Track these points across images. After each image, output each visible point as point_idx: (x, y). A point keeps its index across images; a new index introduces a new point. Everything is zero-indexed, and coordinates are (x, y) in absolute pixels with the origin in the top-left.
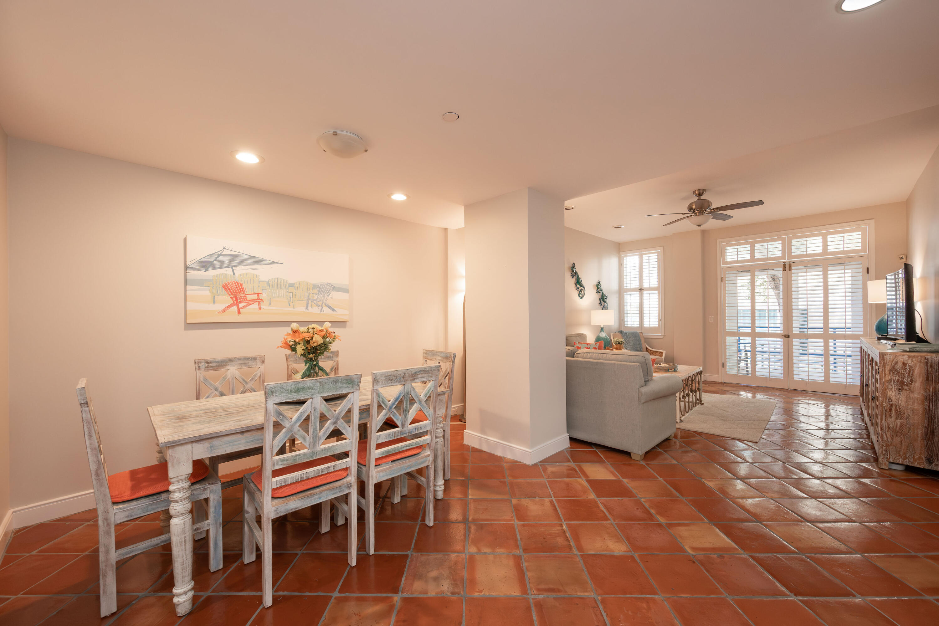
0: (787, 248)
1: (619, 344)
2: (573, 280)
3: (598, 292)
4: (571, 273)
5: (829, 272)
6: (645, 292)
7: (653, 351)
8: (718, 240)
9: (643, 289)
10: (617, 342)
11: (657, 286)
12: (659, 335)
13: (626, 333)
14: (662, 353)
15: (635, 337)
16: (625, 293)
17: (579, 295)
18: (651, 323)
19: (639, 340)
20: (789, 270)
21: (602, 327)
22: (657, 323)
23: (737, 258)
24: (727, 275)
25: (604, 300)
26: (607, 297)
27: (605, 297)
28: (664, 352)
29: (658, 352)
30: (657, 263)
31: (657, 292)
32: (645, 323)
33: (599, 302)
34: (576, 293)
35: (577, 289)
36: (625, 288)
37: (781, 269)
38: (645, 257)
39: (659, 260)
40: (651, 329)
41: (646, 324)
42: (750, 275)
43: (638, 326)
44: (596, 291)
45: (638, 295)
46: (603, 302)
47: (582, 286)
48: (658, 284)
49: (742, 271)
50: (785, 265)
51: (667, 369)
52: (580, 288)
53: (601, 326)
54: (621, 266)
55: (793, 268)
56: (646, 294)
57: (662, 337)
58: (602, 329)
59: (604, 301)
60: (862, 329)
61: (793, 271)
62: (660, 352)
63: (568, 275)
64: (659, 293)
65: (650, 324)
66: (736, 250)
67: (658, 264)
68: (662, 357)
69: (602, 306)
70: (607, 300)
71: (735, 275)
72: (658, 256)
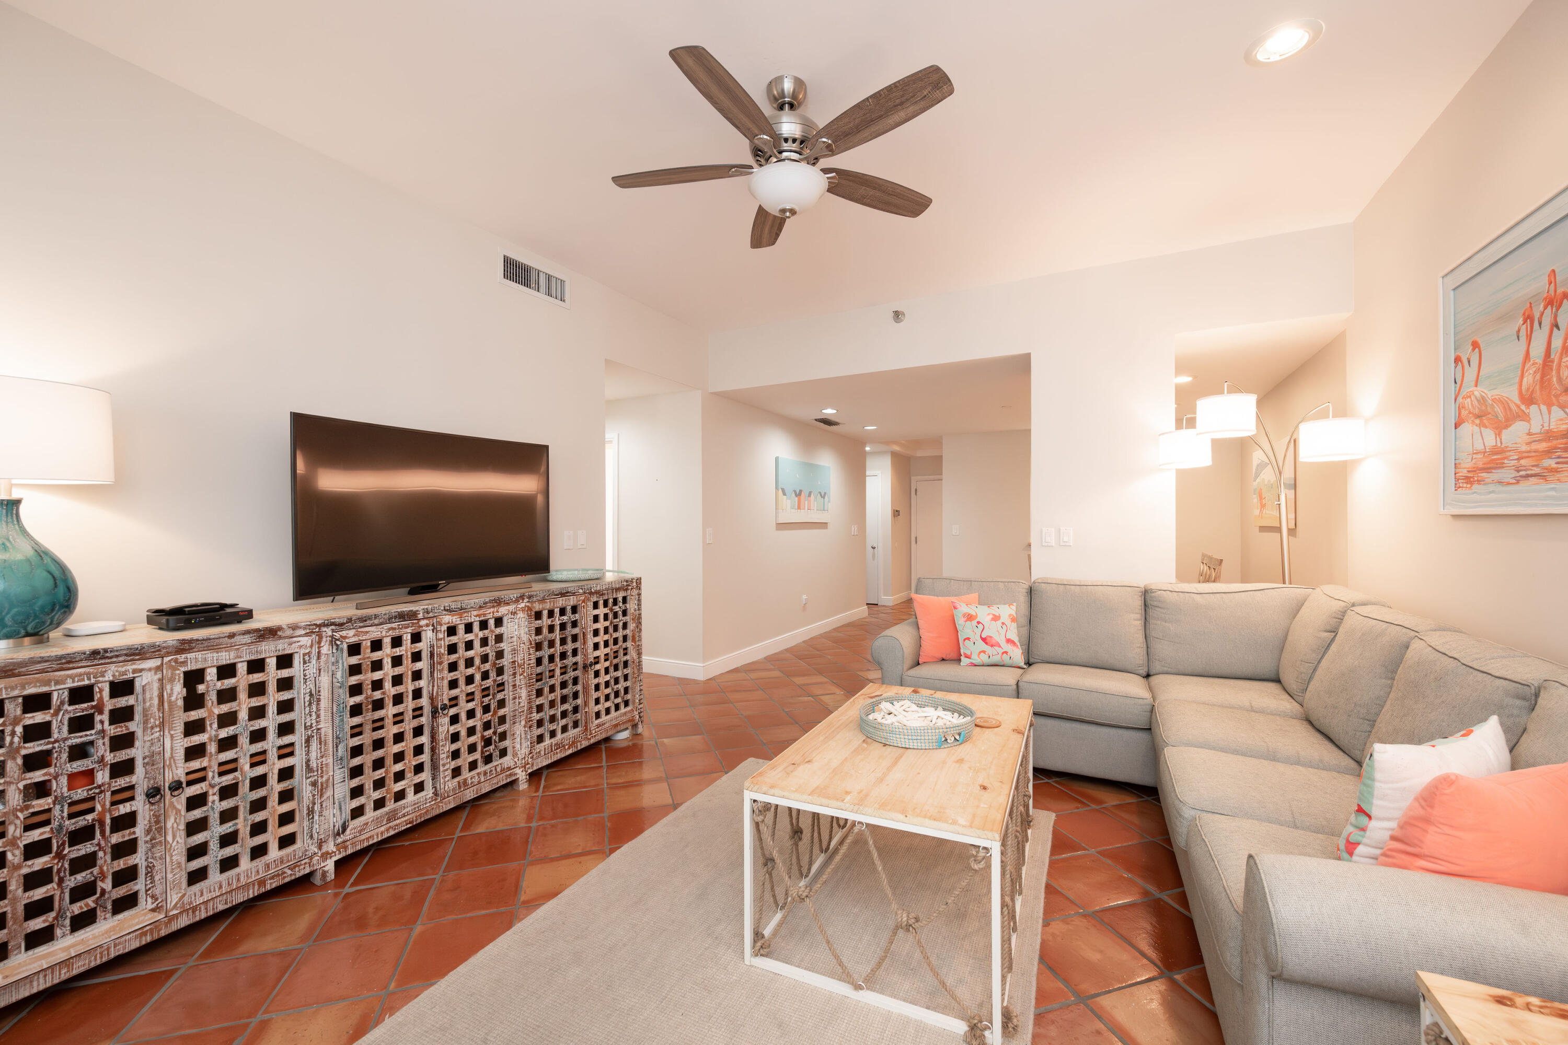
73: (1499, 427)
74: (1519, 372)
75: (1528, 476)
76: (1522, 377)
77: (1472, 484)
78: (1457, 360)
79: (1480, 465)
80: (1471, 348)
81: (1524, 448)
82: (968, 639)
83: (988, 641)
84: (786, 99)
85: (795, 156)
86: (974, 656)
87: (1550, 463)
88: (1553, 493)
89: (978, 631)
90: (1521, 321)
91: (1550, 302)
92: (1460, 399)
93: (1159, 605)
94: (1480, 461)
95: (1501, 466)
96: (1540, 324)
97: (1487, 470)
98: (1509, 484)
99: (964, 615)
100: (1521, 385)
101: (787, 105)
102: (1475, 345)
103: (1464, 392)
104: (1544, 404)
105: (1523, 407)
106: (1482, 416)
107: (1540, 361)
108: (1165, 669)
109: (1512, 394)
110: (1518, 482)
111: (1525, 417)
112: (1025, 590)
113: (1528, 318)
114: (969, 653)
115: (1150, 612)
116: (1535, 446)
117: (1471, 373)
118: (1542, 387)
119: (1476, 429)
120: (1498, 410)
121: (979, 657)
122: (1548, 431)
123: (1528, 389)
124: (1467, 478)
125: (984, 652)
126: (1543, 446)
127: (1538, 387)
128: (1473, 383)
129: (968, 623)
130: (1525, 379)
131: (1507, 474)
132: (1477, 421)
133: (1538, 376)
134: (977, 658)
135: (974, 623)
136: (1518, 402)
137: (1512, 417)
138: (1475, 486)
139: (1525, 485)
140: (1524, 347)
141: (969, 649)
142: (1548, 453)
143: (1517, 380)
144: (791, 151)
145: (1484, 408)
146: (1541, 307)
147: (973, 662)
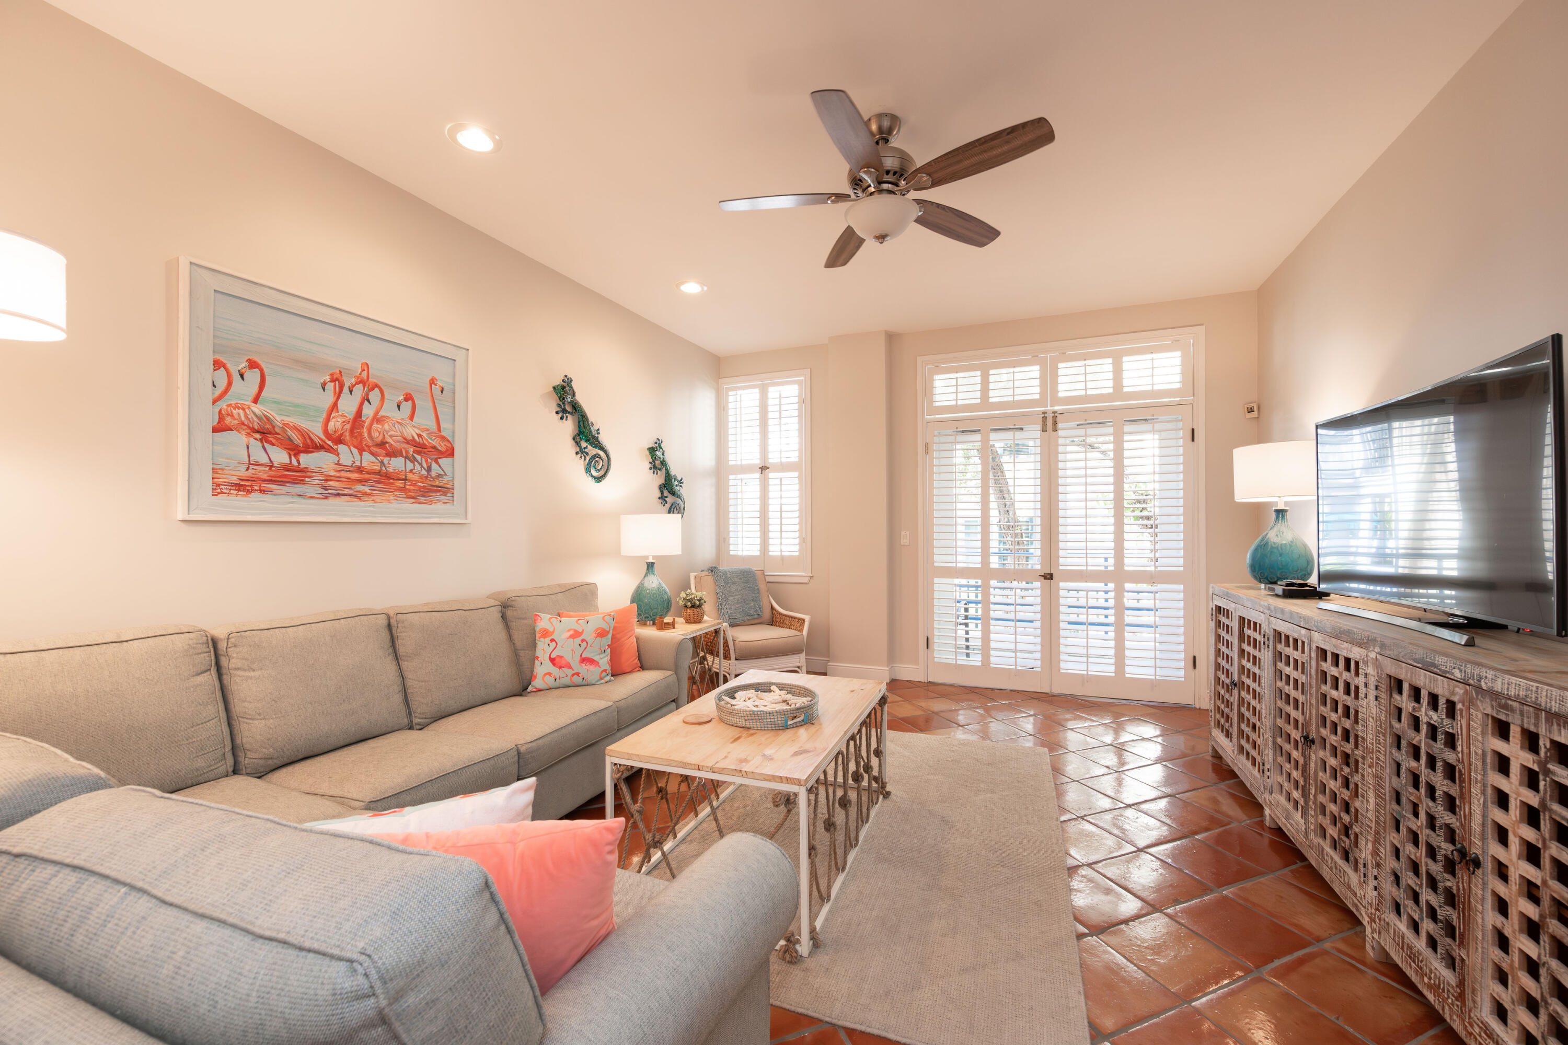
0: (1049, 380)
1: (693, 606)
2: (568, 426)
3: (654, 468)
4: (559, 405)
5: (1126, 438)
6: (771, 475)
7: (786, 616)
8: (918, 358)
9: (768, 468)
10: (690, 600)
11: (797, 459)
12: (799, 574)
13: (725, 573)
14: (804, 620)
15: (747, 581)
16: (731, 477)
17: (588, 470)
18: (784, 548)
19: (755, 590)
20: (1054, 431)
21: (651, 560)
22: (797, 548)
23: (957, 400)
24: (936, 439)
25: (672, 489)
26: (681, 481)
27: (676, 483)
28: (807, 618)
29: (795, 618)
30: (796, 406)
31: (796, 474)
32: (771, 548)
33: (659, 495)
34: (579, 464)
35: (581, 452)
36: (731, 463)
37: (1039, 427)
38: (773, 392)
39: (802, 401)
40: (783, 560)
41: (774, 550)
42: (980, 439)
43: (758, 553)
44: (650, 465)
45: (758, 482)
46: (670, 496)
47: (597, 444)
48: (800, 457)
49: (963, 432)
50: (1045, 418)
51: (779, 720)
52: (592, 451)
53: (647, 557)
54: (721, 409)
55: (1060, 425)
56: (773, 477)
57: (806, 580)
58: (650, 566)
59: (673, 493)
60: (1181, 561)
61: (1060, 433)
62: (799, 619)
63: (547, 411)
64: (800, 477)
65: (781, 551)
66: (954, 382)
67: (800, 409)
68: (801, 631)
69: (668, 506)
70: (683, 491)
71: (951, 439)
72: (800, 390)
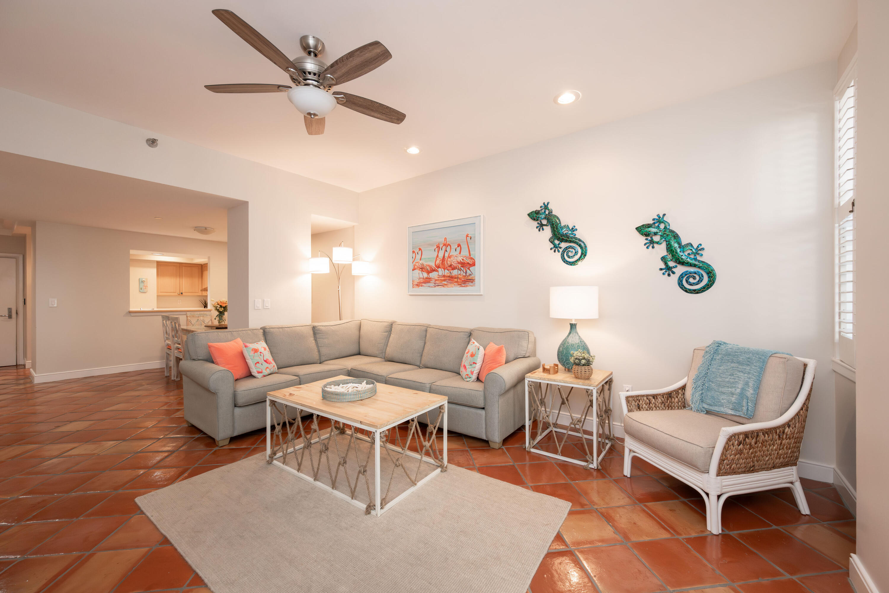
2: (546, 233)
4: (538, 223)
17: (562, 258)
21: (573, 322)
35: (555, 247)
44: (645, 242)
47: (567, 239)
58: (573, 326)
73: (428, 272)
74: (435, 260)
75: (438, 285)
76: (436, 261)
77: (419, 286)
78: (413, 252)
79: (422, 281)
80: (418, 250)
81: (437, 278)
82: (258, 363)
83: (267, 361)
84: (311, 50)
85: (315, 83)
86: (264, 371)
87: (445, 283)
88: (446, 290)
89: (262, 357)
90: (436, 247)
91: (445, 245)
92: (414, 263)
93: (320, 332)
94: (422, 280)
95: (429, 282)
96: (442, 249)
97: (425, 283)
98: (432, 287)
99: (253, 350)
100: (436, 262)
101: (312, 53)
102: (420, 249)
103: (416, 261)
104: (443, 268)
105: (436, 268)
106: (422, 269)
107: (442, 258)
108: (326, 359)
109: (433, 265)
110: (435, 287)
111: (437, 271)
112: (262, 333)
113: (438, 247)
114: (260, 370)
115: (318, 336)
116: (440, 278)
117: (418, 257)
118: (442, 265)
119: (421, 272)
120: (428, 268)
121: (266, 371)
122: (444, 275)
123: (438, 264)
124: (417, 285)
125: (268, 368)
126: (443, 278)
127: (441, 264)
128: (419, 259)
129: (256, 354)
130: (437, 262)
131: (432, 284)
132: (421, 270)
133: (441, 262)
134: (266, 372)
135: (259, 353)
136: (435, 267)
137: (433, 270)
138: (420, 287)
139: (437, 288)
140: (437, 254)
141: (260, 368)
142: (444, 280)
143: (434, 261)
144: (312, 80)
145: (423, 267)
146: (442, 245)
147: (265, 374)
